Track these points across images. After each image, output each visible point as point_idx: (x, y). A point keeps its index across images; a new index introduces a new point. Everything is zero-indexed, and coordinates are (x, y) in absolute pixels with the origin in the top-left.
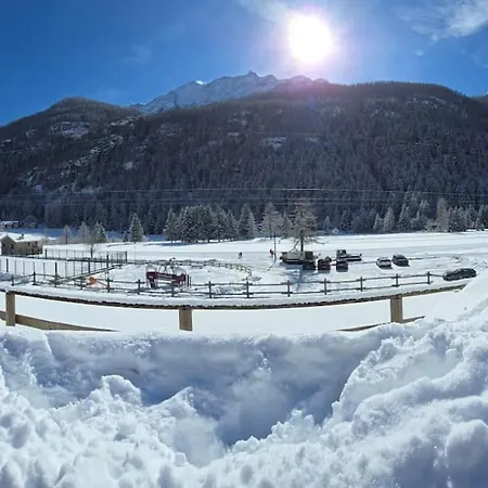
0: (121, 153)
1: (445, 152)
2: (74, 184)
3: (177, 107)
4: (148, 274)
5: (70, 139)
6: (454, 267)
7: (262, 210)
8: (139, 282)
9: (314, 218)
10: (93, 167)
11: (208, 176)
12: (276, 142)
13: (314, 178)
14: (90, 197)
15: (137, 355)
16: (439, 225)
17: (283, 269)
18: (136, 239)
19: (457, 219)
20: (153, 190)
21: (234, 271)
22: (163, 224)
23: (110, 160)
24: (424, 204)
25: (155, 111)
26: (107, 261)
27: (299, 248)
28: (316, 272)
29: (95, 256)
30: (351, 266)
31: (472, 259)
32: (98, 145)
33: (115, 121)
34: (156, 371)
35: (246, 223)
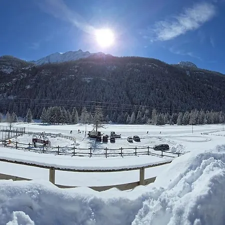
0: (26, 81)
1: (157, 88)
2: (5, 94)
3: (50, 63)
4: (34, 140)
5: (5, 74)
6: (159, 143)
7: (81, 111)
8: (29, 144)
9: (102, 115)
10: (14, 87)
11: (60, 93)
12: (88, 80)
13: (103, 96)
14: (11, 100)
15: (32, 199)
16: (152, 121)
17: (89, 140)
18: (29, 121)
19: (161, 119)
20: (37, 99)
21: (68, 140)
22: (40, 114)
23: (20, 84)
24: (147, 111)
25: (40, 64)
26: (17, 132)
27: (95, 129)
28: (102, 142)
29: (12, 129)
30: (116, 140)
31: (167, 139)
32: (16, 77)
33: (24, 67)
34: (40, 211)
35: (74, 116)
